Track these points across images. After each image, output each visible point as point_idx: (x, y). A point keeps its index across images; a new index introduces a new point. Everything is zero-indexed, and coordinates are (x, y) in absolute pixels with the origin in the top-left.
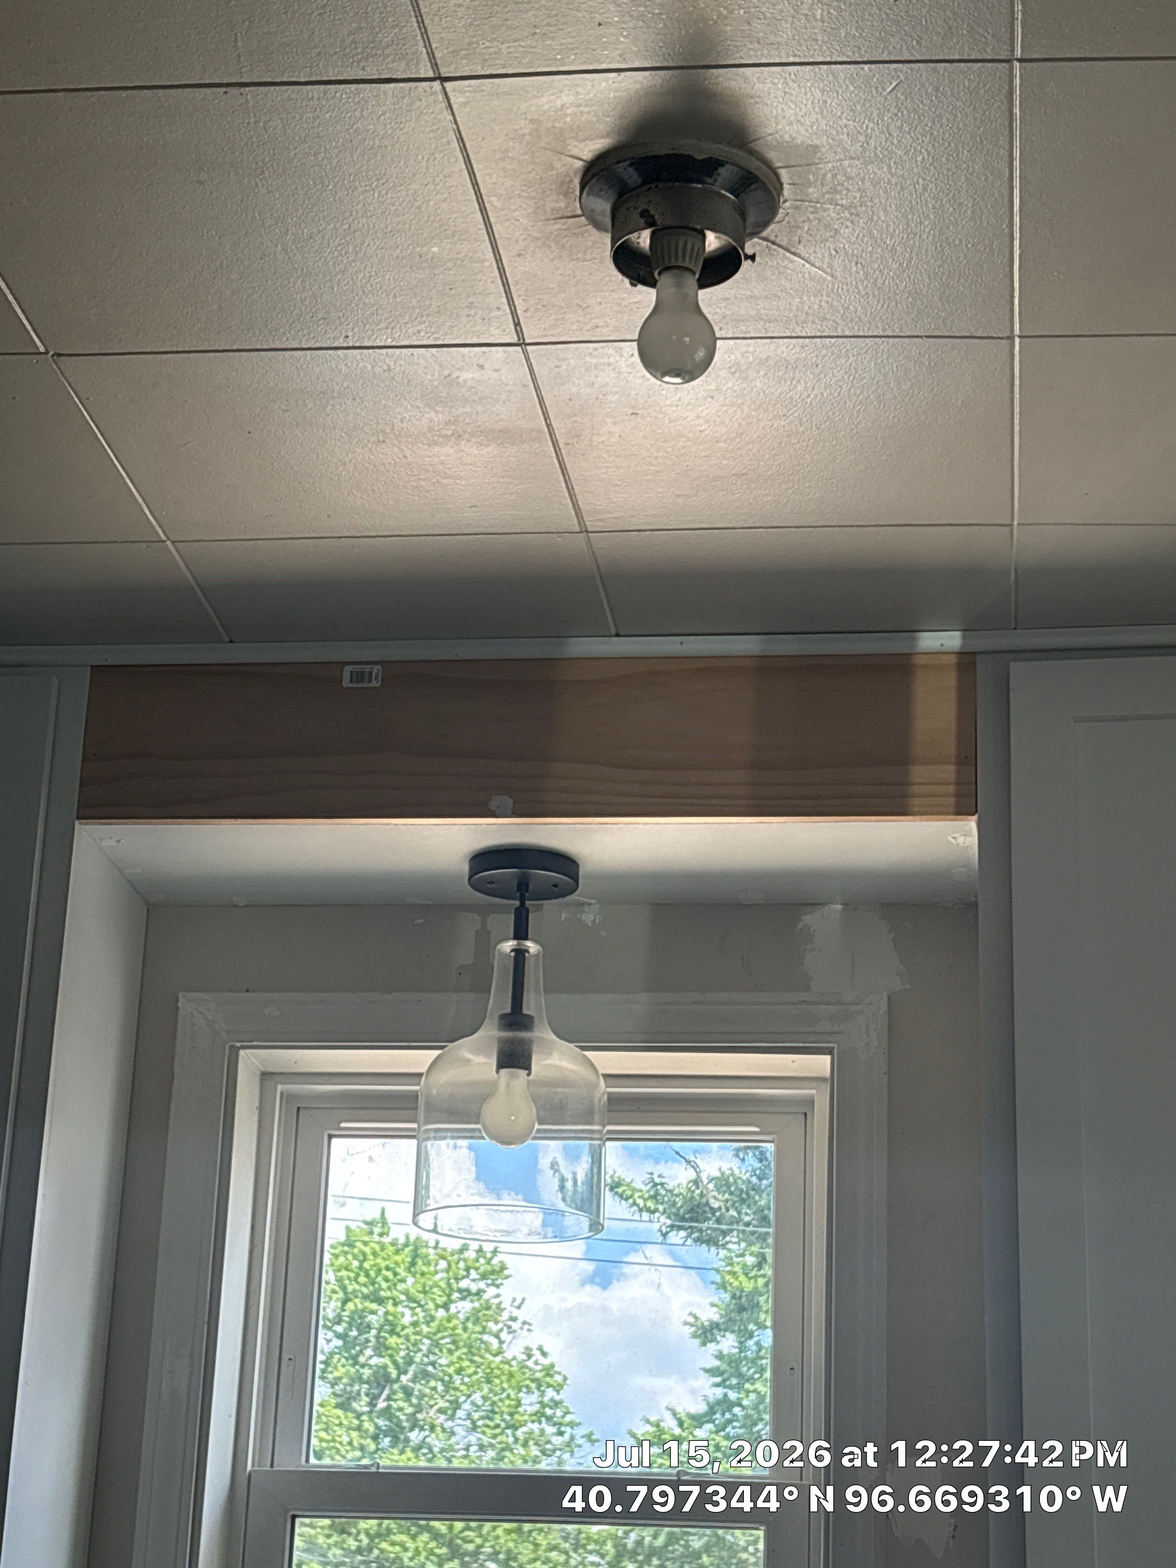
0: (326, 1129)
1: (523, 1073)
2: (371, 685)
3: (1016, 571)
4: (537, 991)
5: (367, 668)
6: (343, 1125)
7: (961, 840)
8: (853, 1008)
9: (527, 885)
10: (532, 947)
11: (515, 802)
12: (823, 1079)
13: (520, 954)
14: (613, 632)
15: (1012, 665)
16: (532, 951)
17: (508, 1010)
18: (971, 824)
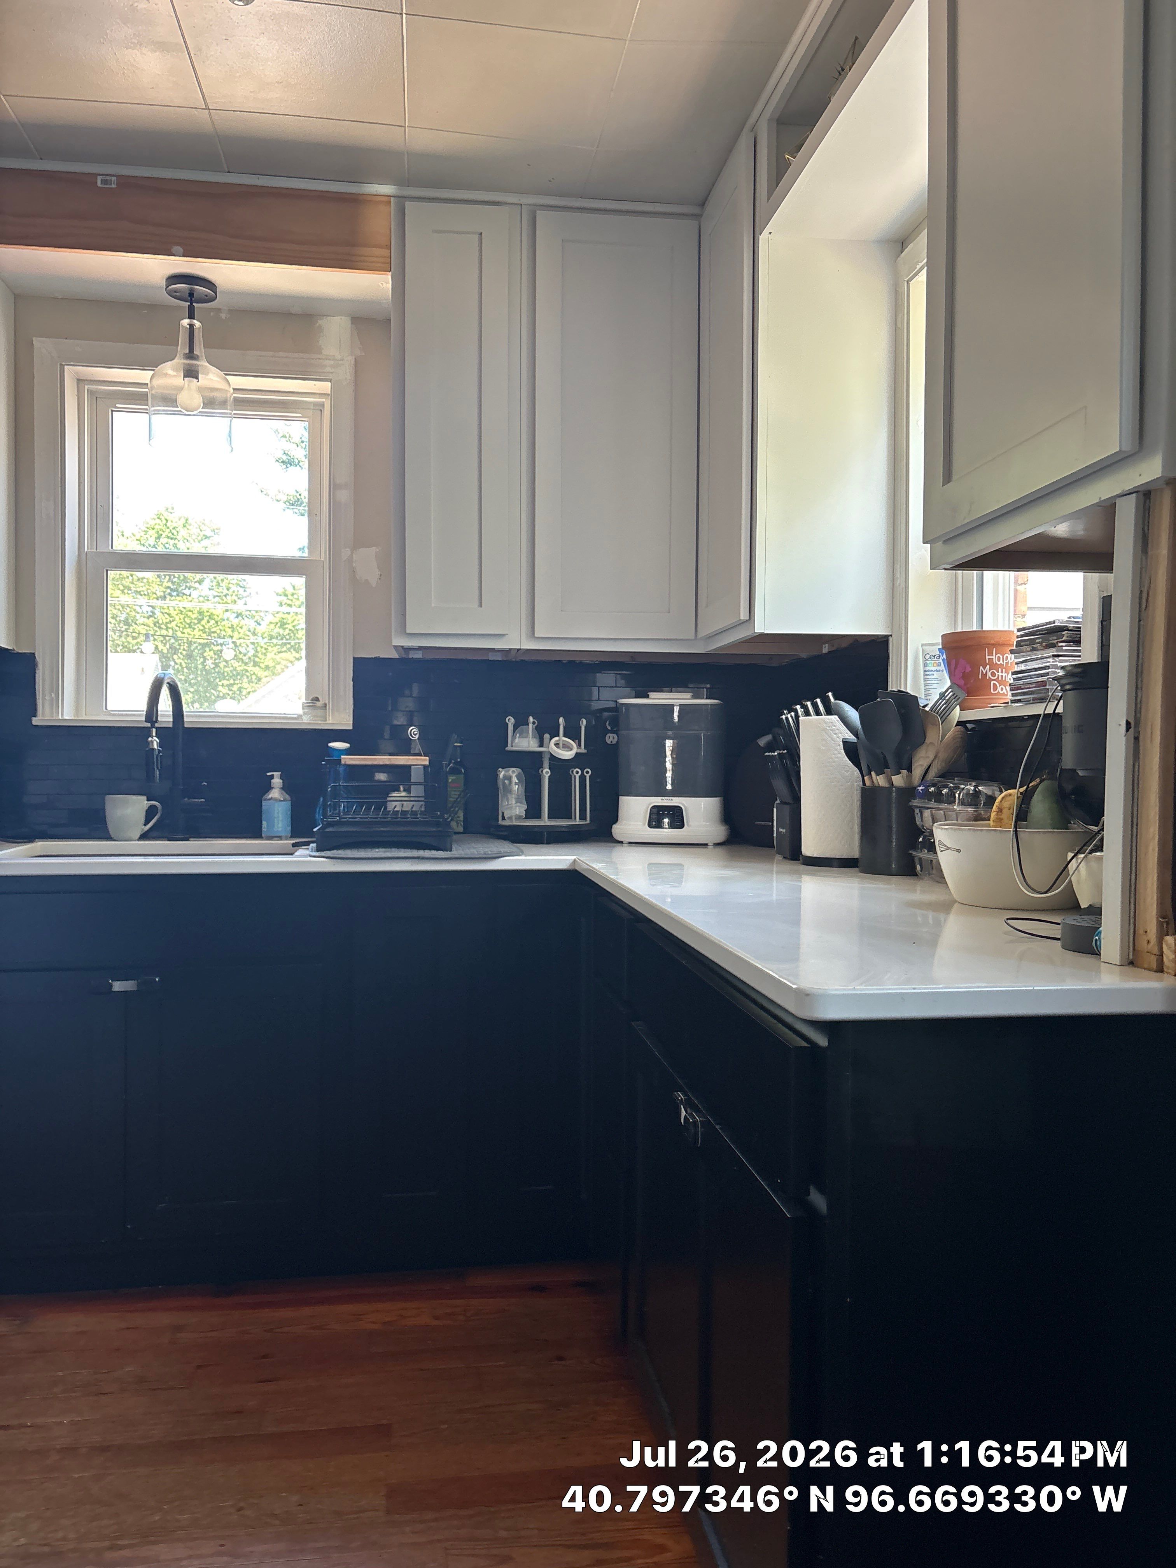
0: (109, 408)
1: (195, 380)
2: (111, 187)
3: (408, 153)
4: (200, 344)
5: (108, 178)
6: (118, 405)
7: (385, 285)
8: (341, 362)
9: (193, 294)
10: (197, 324)
11: (184, 250)
12: (328, 395)
13: (191, 326)
14: (227, 170)
15: (406, 203)
16: (197, 325)
17: (187, 351)
18: (388, 277)
